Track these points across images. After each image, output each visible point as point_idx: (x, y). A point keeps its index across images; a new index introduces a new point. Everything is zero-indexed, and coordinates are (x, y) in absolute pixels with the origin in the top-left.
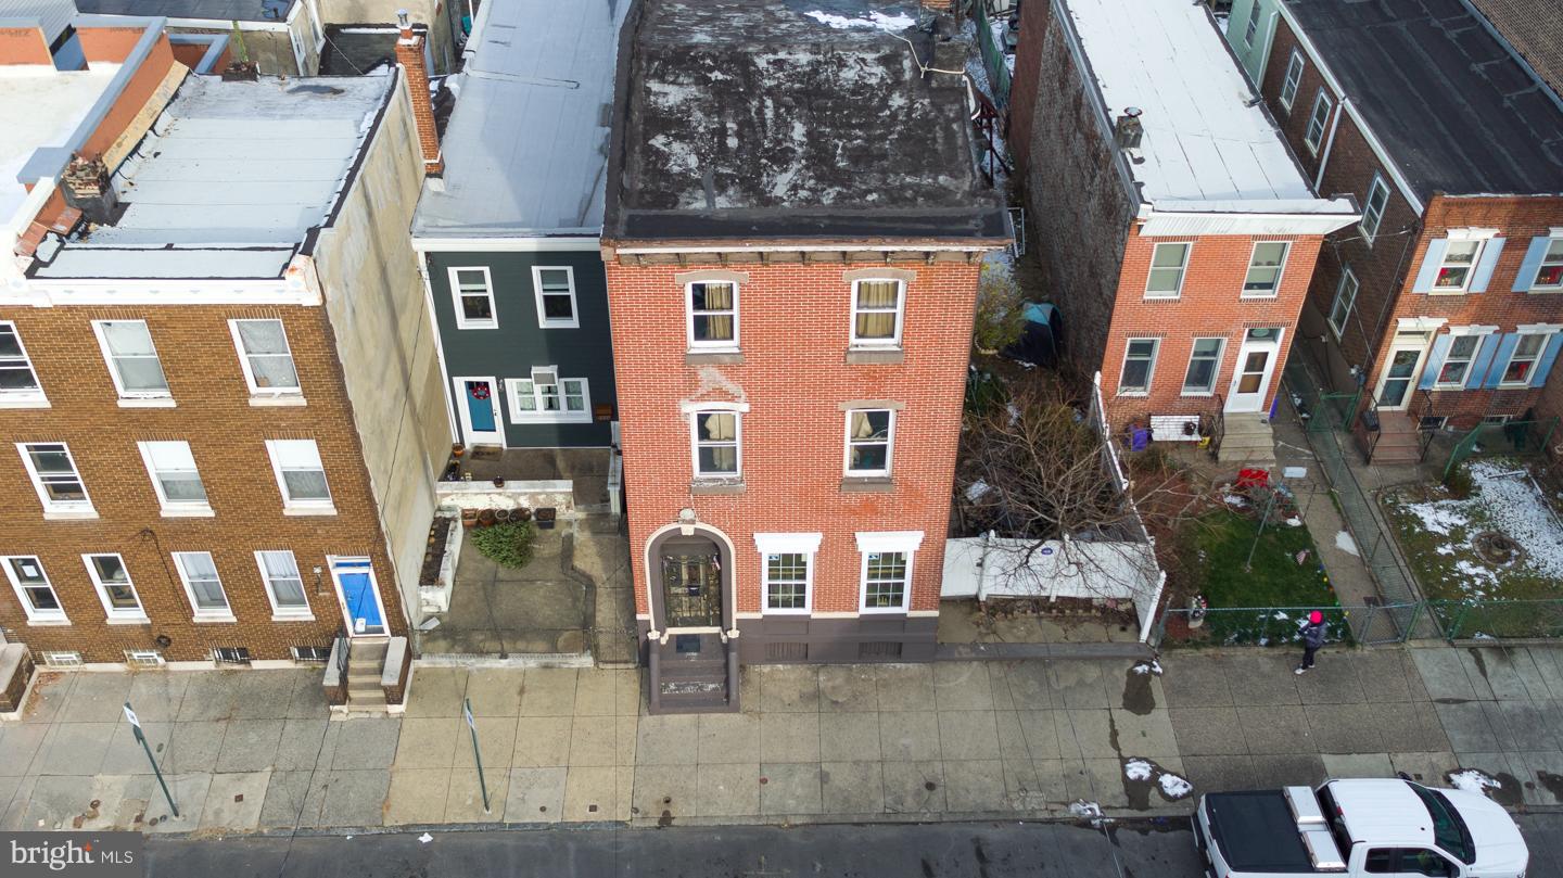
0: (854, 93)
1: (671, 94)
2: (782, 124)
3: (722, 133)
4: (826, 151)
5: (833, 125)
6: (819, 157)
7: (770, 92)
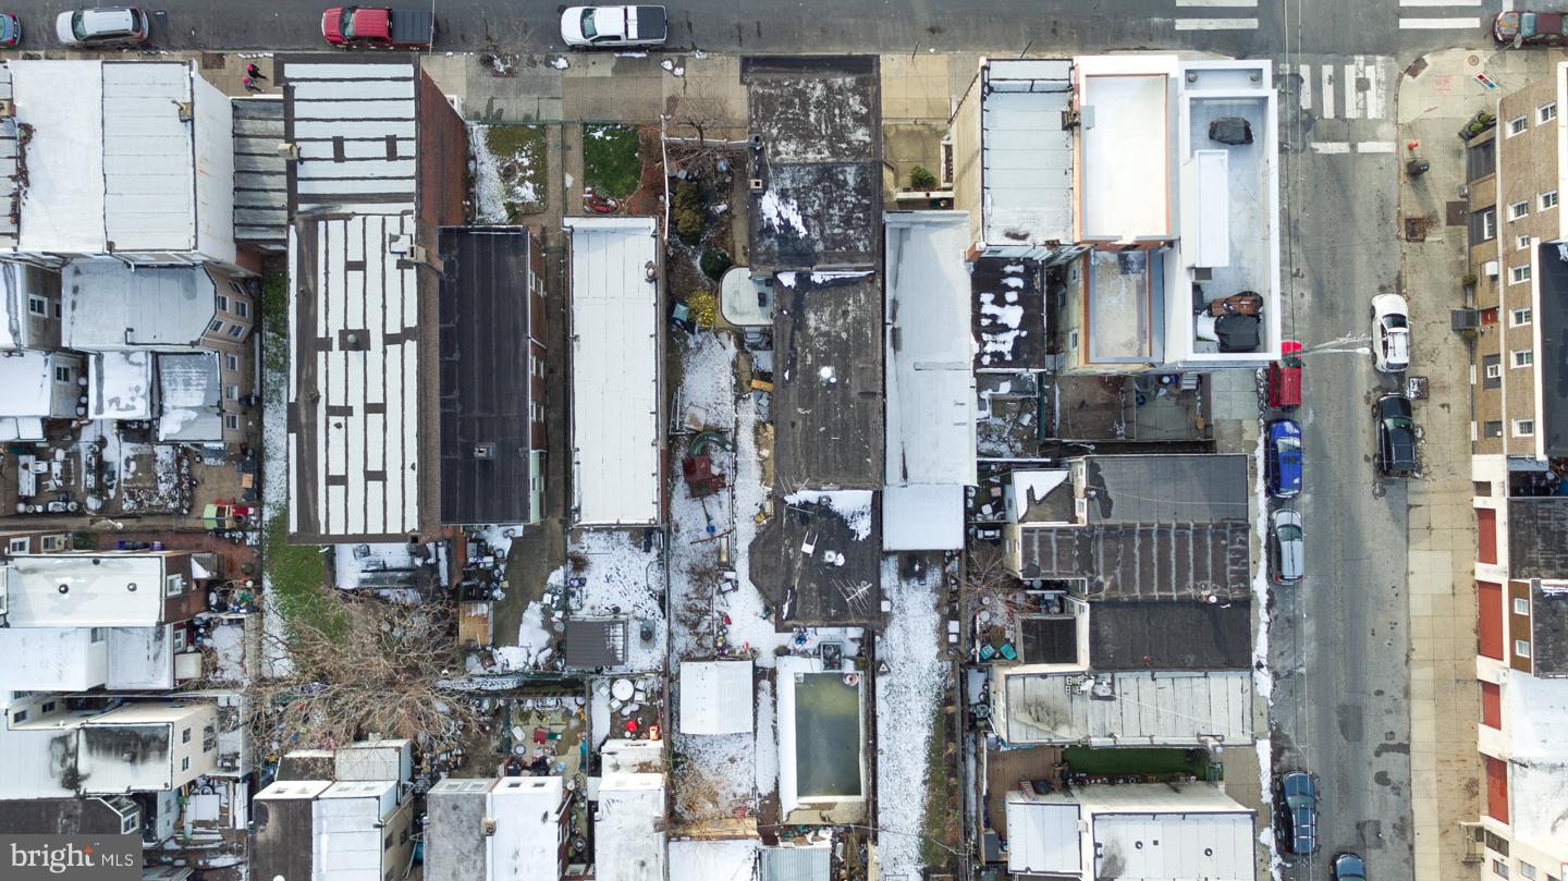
0: (791, 137)
1: (861, 135)
2: (818, 120)
3: (841, 116)
4: (804, 108)
5: (799, 119)
6: (805, 105)
7: (823, 137)
